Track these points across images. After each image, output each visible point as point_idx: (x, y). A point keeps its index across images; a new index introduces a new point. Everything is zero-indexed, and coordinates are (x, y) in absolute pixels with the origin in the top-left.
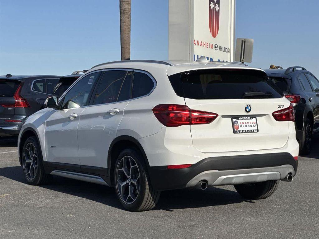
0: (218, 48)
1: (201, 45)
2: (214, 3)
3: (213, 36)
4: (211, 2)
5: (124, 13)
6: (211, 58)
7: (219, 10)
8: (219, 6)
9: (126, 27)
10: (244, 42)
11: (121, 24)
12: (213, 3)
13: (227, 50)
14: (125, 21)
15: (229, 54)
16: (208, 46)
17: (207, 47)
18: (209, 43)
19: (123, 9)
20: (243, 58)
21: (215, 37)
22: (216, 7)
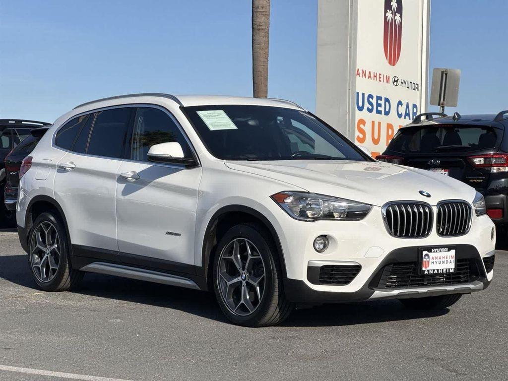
0: (399, 82)
1: (370, 77)
2: (393, 12)
3: (390, 63)
4: (388, 10)
5: (258, 30)
6: (385, 98)
7: (401, 23)
8: (401, 17)
9: (262, 52)
10: (444, 74)
11: (254, 47)
12: (391, 12)
13: (415, 87)
14: (260, 42)
15: (419, 93)
16: (382, 79)
17: (380, 81)
18: (382, 75)
19: (258, 23)
20: (444, 100)
21: (394, 65)
22: (396, 18)
